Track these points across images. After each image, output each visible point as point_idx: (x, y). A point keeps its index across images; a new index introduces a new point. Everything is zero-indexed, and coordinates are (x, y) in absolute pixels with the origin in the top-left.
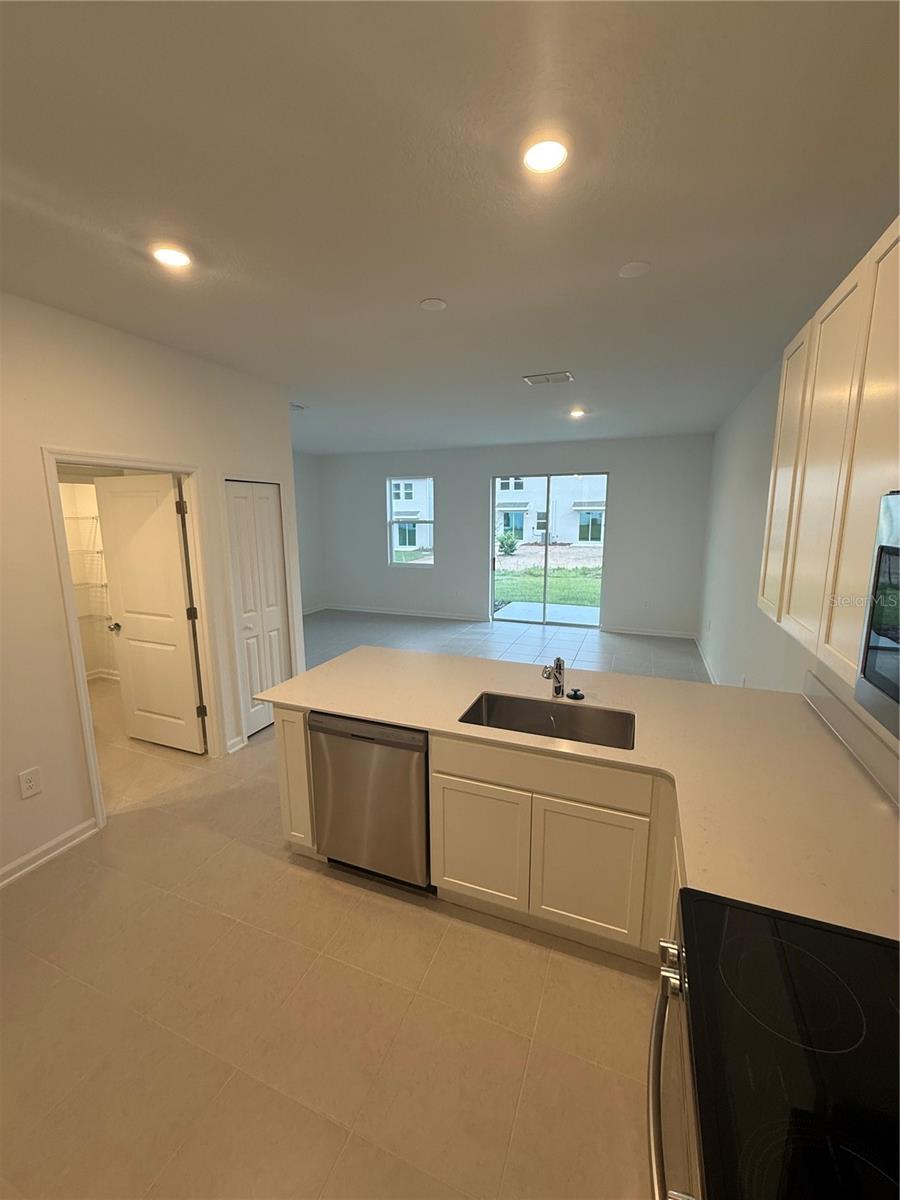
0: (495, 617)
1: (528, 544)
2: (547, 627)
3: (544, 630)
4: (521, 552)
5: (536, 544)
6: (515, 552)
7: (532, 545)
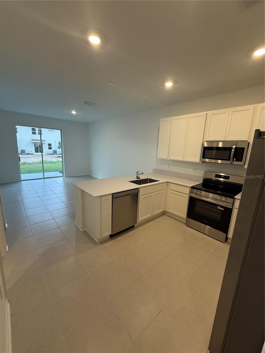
2: (45, 179)
3: (44, 180)
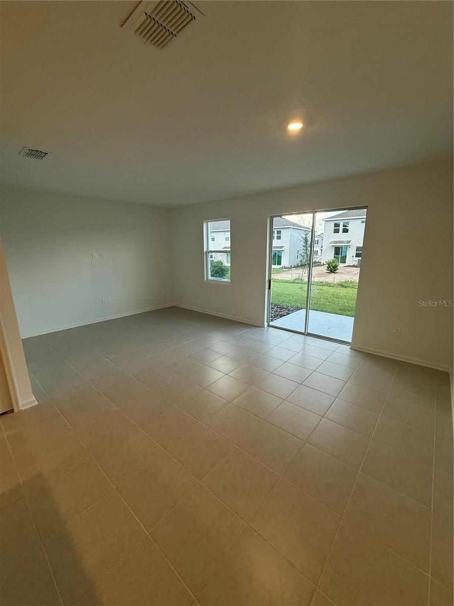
0: (271, 323)
1: (349, 266)
2: (308, 338)
4: (342, 271)
5: (354, 266)
6: (337, 271)
7: (351, 266)
